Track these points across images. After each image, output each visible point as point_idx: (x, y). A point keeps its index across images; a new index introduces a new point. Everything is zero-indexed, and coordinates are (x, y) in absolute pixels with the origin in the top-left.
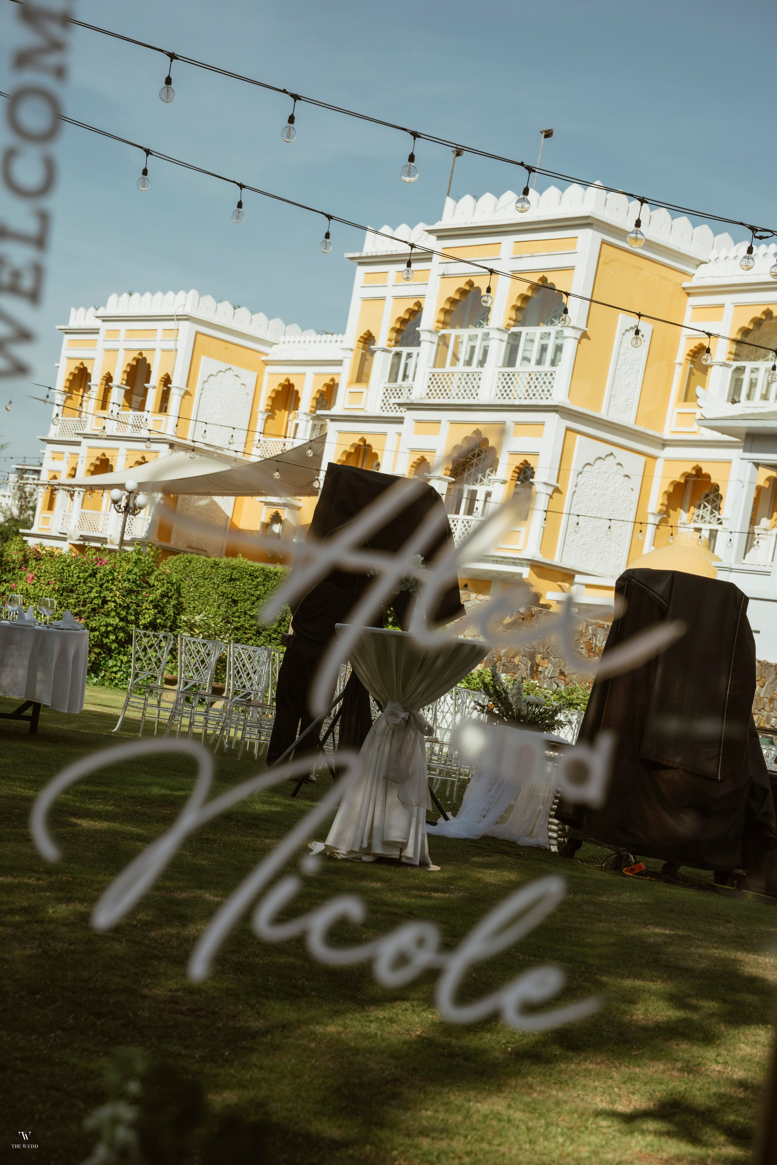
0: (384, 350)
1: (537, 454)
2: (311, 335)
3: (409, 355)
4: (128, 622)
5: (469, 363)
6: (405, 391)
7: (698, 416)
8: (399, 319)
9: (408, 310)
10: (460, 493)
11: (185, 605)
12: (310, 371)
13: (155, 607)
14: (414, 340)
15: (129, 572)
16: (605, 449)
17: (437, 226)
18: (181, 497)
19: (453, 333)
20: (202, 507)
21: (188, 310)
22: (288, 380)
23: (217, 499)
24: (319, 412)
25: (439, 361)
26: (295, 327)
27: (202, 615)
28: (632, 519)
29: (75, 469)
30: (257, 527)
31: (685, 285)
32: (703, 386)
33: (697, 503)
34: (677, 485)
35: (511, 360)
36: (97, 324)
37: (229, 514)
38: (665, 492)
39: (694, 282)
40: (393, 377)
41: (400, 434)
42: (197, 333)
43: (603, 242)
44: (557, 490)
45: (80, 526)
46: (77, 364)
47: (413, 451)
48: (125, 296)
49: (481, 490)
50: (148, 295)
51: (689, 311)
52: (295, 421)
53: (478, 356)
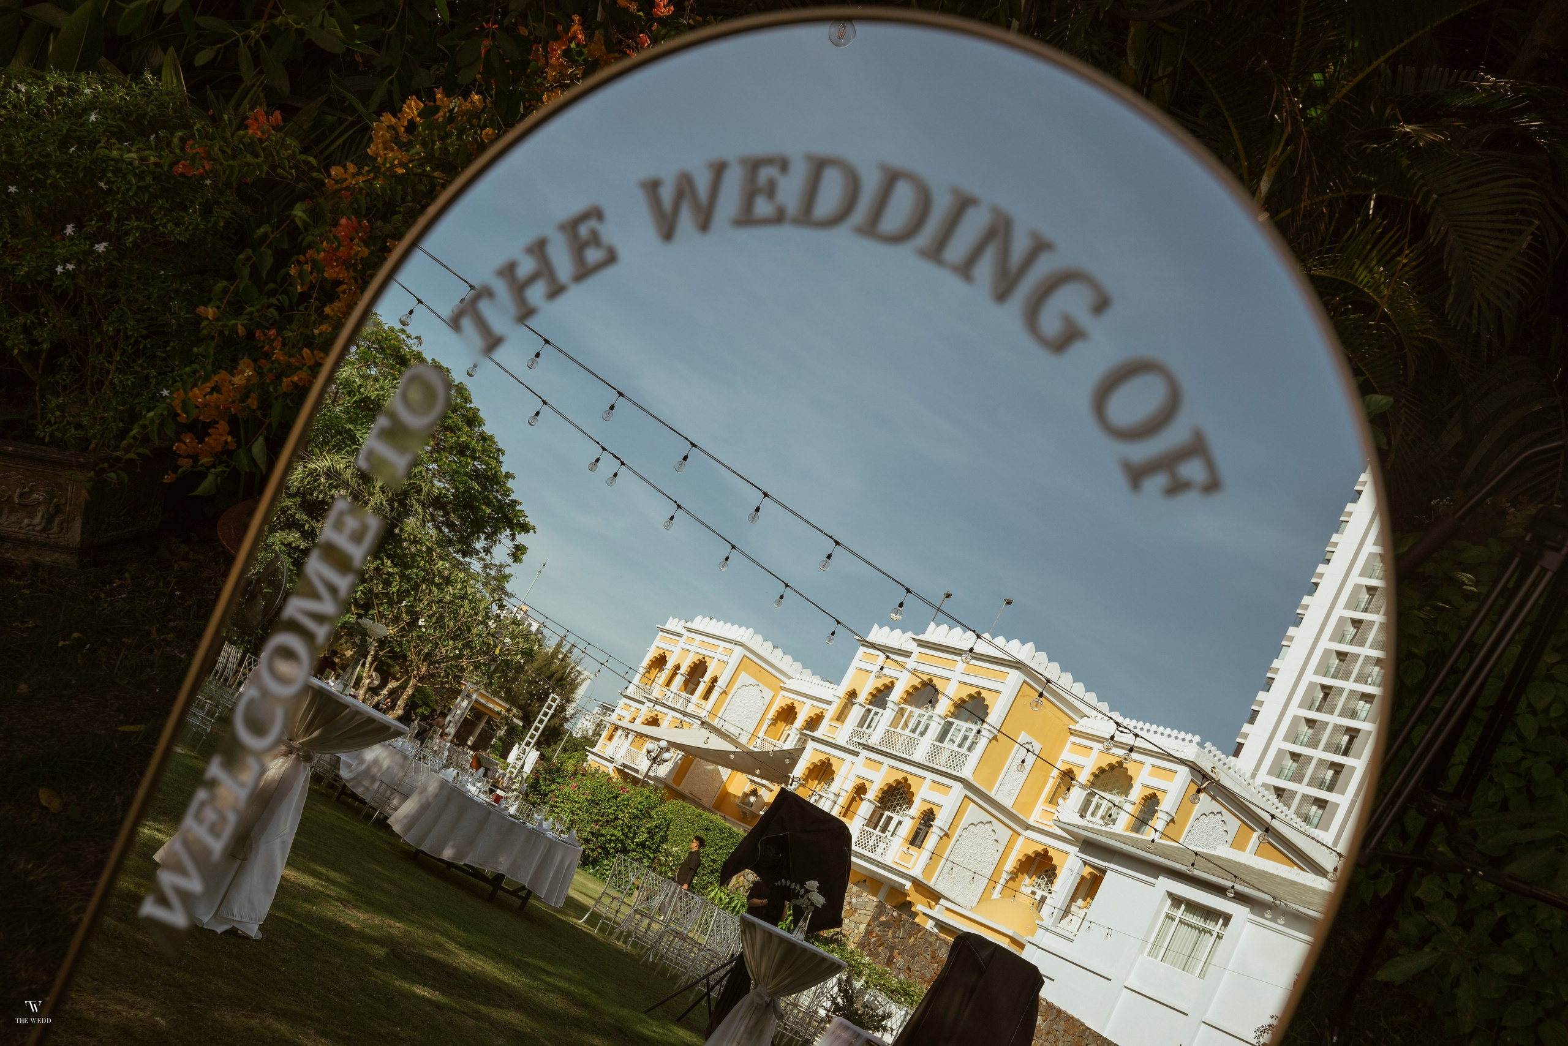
0: (861, 705)
1: (940, 806)
2: (817, 679)
3: (876, 713)
4: (627, 837)
5: (914, 731)
6: (866, 736)
7: (1055, 818)
8: (876, 688)
9: (884, 685)
10: (882, 815)
11: (670, 837)
12: (809, 702)
13: (649, 833)
14: (883, 706)
15: (640, 803)
16: (987, 817)
17: (920, 637)
18: (697, 759)
19: (909, 708)
20: (708, 770)
21: (744, 640)
22: (793, 703)
23: (720, 768)
24: (805, 731)
25: (894, 723)
26: (809, 671)
27: (679, 847)
28: (989, 876)
29: (634, 719)
30: (740, 795)
31: (1070, 727)
32: (1064, 799)
33: (1039, 874)
34: (1028, 857)
35: (942, 738)
36: (684, 631)
37: (725, 780)
38: (1019, 860)
39: (1077, 727)
40: (861, 724)
41: (853, 763)
42: (744, 656)
43: (1025, 682)
44: (946, 835)
45: (625, 758)
46: (661, 652)
47: (858, 777)
48: (707, 619)
49: (896, 818)
50: (722, 622)
51: (1069, 744)
52: (789, 732)
53: (921, 728)
